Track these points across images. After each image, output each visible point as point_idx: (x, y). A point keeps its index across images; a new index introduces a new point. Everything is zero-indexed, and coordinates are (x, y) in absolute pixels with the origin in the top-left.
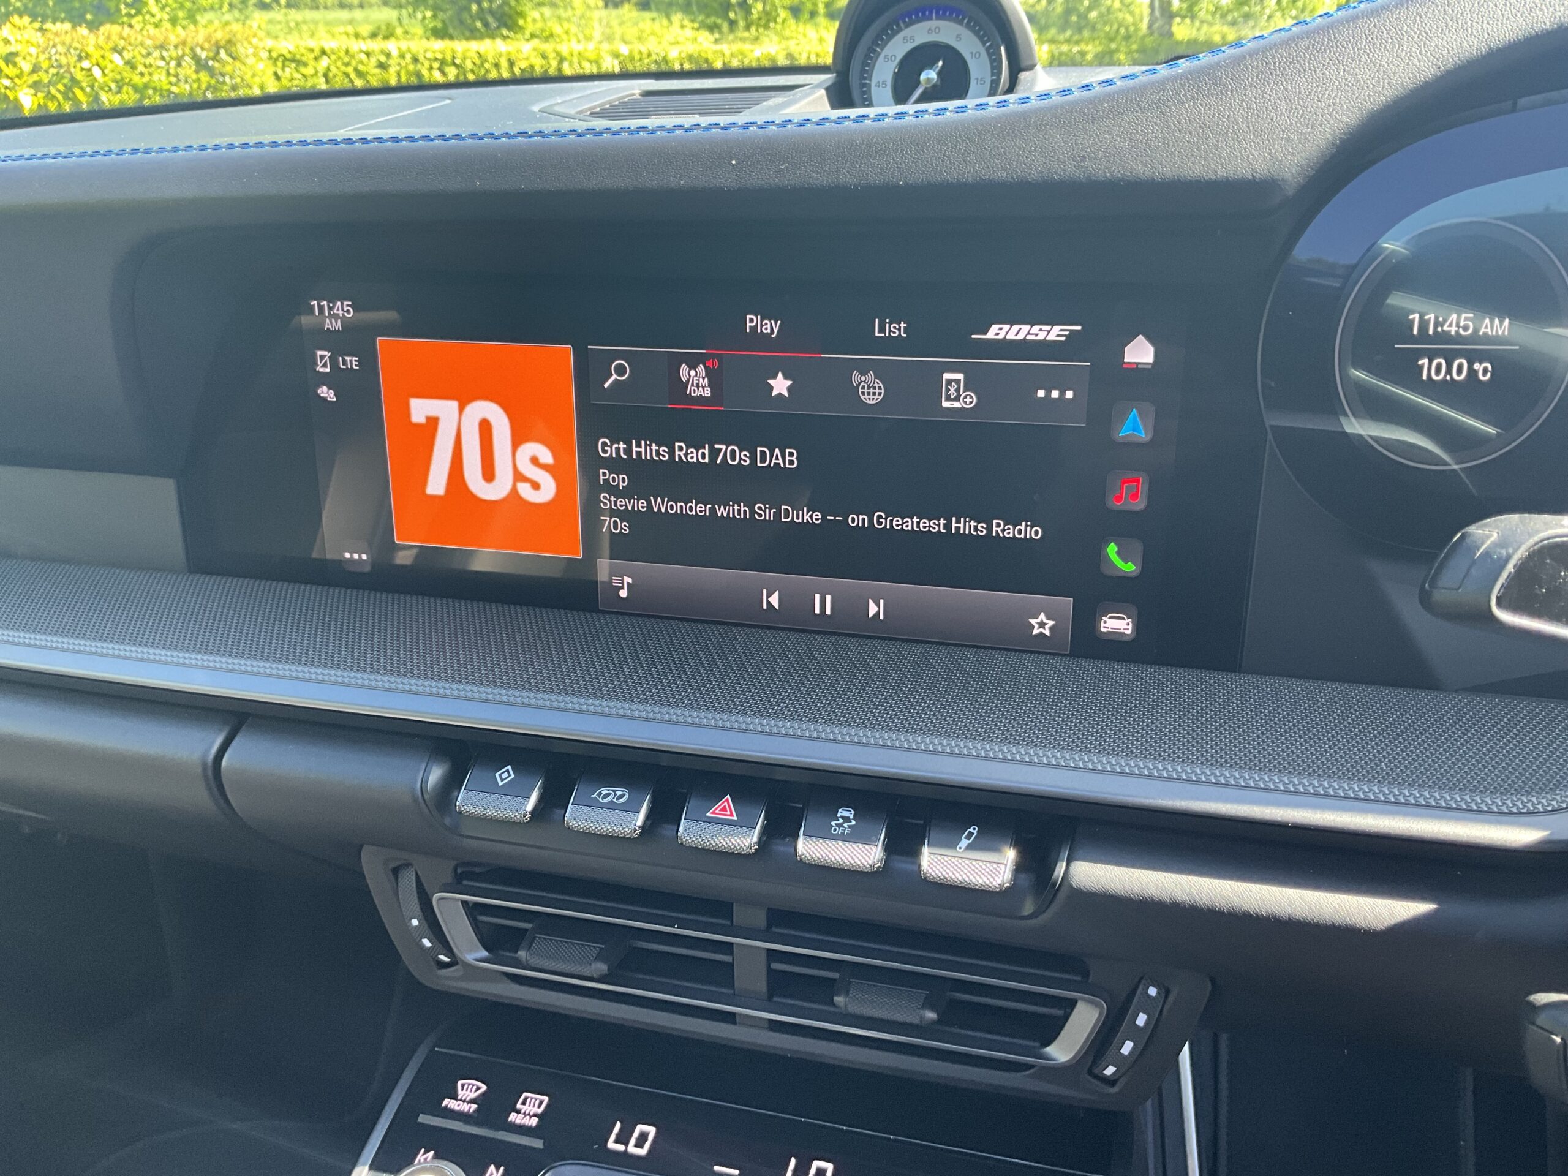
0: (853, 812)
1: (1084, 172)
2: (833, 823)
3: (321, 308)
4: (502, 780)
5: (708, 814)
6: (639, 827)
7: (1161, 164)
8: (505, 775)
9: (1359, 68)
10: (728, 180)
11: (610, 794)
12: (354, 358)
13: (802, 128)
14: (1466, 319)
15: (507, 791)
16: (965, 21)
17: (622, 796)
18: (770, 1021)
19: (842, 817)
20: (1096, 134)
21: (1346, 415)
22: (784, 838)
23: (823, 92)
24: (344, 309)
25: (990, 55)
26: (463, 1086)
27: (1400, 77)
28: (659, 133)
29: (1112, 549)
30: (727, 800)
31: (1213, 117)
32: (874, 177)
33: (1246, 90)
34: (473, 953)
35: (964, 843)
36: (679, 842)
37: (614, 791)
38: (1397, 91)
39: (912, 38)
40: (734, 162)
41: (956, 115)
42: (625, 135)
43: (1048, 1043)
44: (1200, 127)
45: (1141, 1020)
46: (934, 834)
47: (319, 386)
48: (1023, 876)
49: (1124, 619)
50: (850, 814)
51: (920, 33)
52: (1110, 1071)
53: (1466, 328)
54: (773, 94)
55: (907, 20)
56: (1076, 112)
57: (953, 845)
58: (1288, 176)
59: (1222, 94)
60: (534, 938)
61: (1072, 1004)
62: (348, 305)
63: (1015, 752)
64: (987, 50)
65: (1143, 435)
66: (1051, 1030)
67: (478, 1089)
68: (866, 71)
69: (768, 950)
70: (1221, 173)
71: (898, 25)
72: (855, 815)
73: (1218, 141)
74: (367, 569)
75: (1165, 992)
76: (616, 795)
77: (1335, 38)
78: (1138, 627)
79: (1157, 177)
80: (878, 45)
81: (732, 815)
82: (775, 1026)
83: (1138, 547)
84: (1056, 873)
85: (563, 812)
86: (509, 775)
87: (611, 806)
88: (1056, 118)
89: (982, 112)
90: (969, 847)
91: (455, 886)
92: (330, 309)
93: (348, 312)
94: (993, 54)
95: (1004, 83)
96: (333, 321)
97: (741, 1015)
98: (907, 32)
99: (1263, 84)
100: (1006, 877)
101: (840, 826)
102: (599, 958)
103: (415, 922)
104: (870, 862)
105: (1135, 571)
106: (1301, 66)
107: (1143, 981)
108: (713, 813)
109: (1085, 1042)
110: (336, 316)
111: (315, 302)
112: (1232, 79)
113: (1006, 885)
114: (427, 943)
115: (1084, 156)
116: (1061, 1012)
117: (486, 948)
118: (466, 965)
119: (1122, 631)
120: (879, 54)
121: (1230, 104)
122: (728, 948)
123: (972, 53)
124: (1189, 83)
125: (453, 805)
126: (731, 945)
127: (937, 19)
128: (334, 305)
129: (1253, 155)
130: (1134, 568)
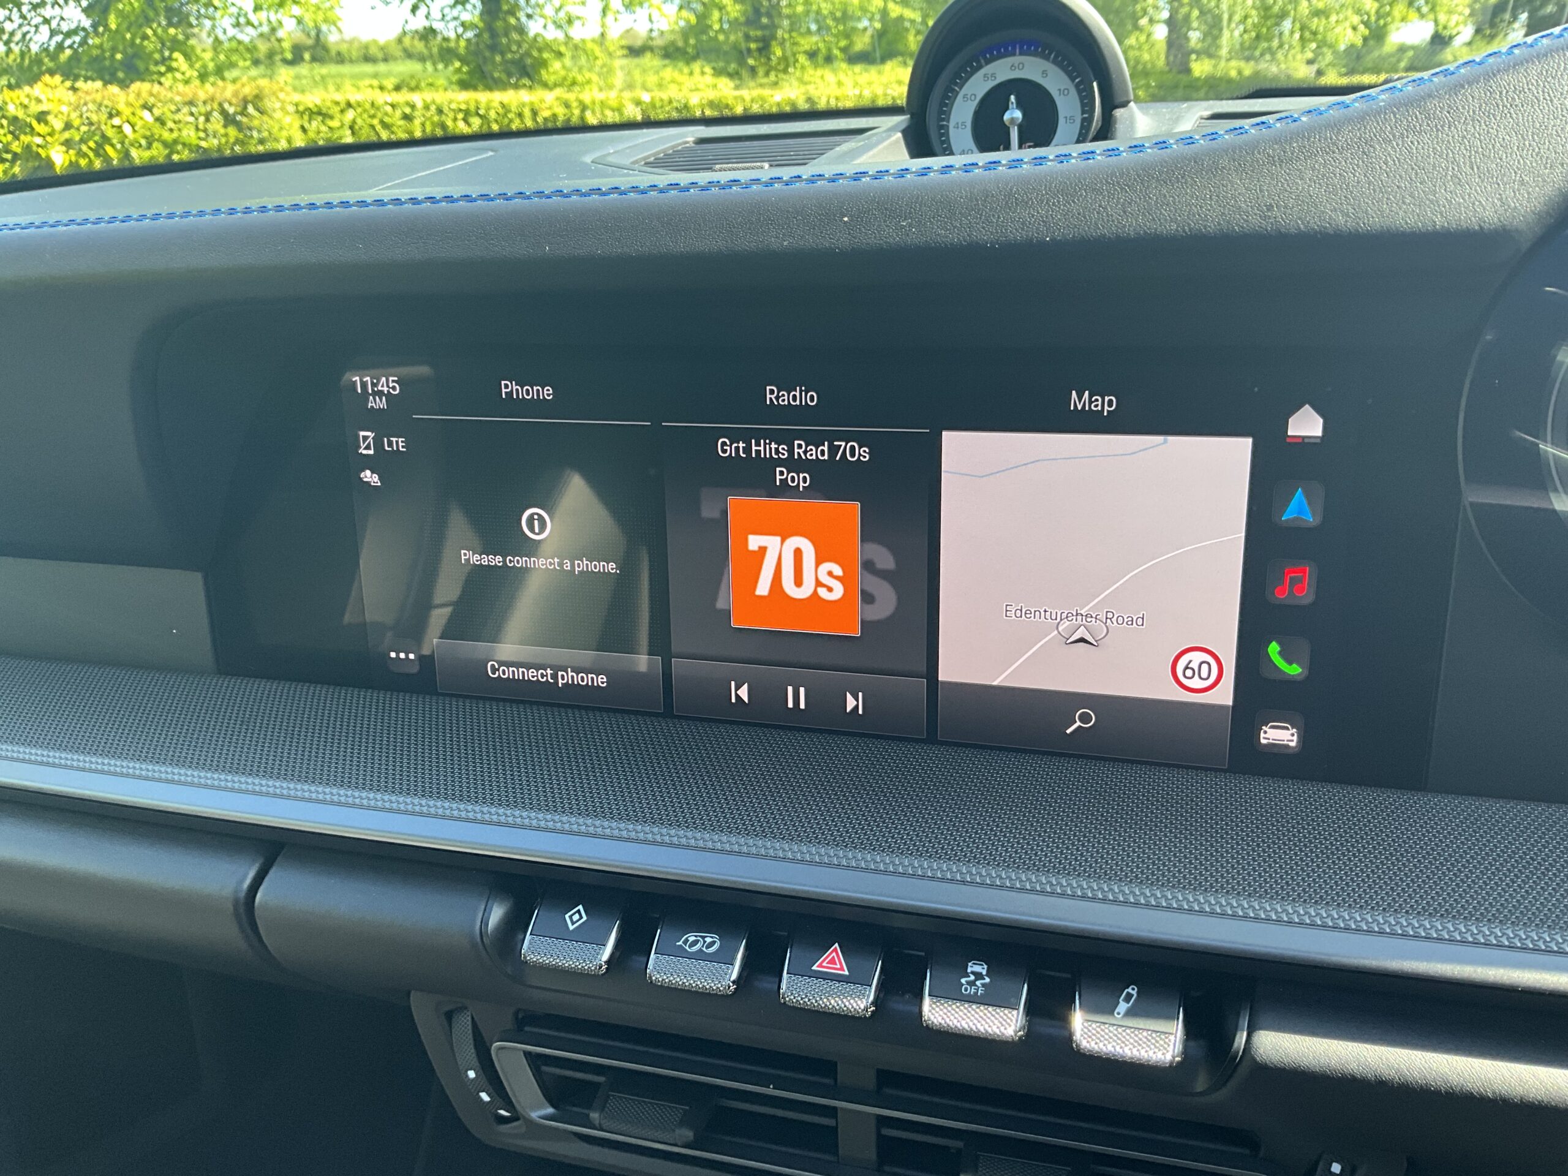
0: (985, 967)
1: (1272, 224)
2: (963, 981)
3: (364, 385)
4: (573, 923)
5: (814, 968)
6: (734, 982)
7: (1366, 212)
8: (576, 918)
10: (838, 239)
11: (698, 941)
12: (400, 440)
15: (578, 936)
16: (1052, 56)
17: (712, 944)
19: (973, 973)
20: (1286, 180)
22: (903, 994)
23: (899, 135)
24: (389, 384)
25: (1079, 92)
28: (754, 187)
29: (1274, 649)
30: (835, 950)
32: (1015, 233)
33: (1468, 125)
34: (540, 1112)
35: (1123, 1007)
36: (782, 1001)
39: (993, 76)
40: (846, 219)
46: (1085, 994)
47: (362, 470)
49: (1287, 728)
50: (982, 969)
51: (1002, 70)
55: (988, 56)
57: (1110, 1011)
58: (1523, 226)
60: (608, 1096)
62: (393, 381)
64: (1077, 86)
65: (1310, 518)
68: (944, 112)
69: (879, 1117)
70: (1439, 222)
71: (978, 62)
72: (988, 971)
74: (415, 669)
75: (1351, 1168)
76: (705, 942)
78: (1303, 739)
79: (1363, 229)
80: (956, 84)
81: (842, 969)
83: (1305, 648)
84: (1236, 1045)
85: (646, 959)
86: (581, 918)
87: (700, 956)
90: (1129, 1013)
91: (517, 1033)
92: (374, 385)
93: (394, 388)
94: (1084, 90)
95: (1097, 121)
96: (377, 398)
98: (987, 69)
99: (1488, 117)
100: (1176, 1052)
101: (972, 984)
102: (682, 1123)
103: (472, 1074)
104: (1011, 1031)
105: (1301, 673)
106: (1534, 95)
107: (1324, 1159)
108: (820, 966)
110: (380, 393)
111: (357, 378)
113: (1178, 1059)
114: (485, 1097)
117: (553, 1106)
118: (530, 1122)
119: (1285, 742)
120: (958, 93)
121: (1448, 141)
122: (832, 1112)
123: (1060, 90)
124: (1395, 116)
125: (518, 954)
126: (835, 1109)
127: (1021, 54)
128: (379, 382)
129: (1480, 202)
130: (1300, 670)
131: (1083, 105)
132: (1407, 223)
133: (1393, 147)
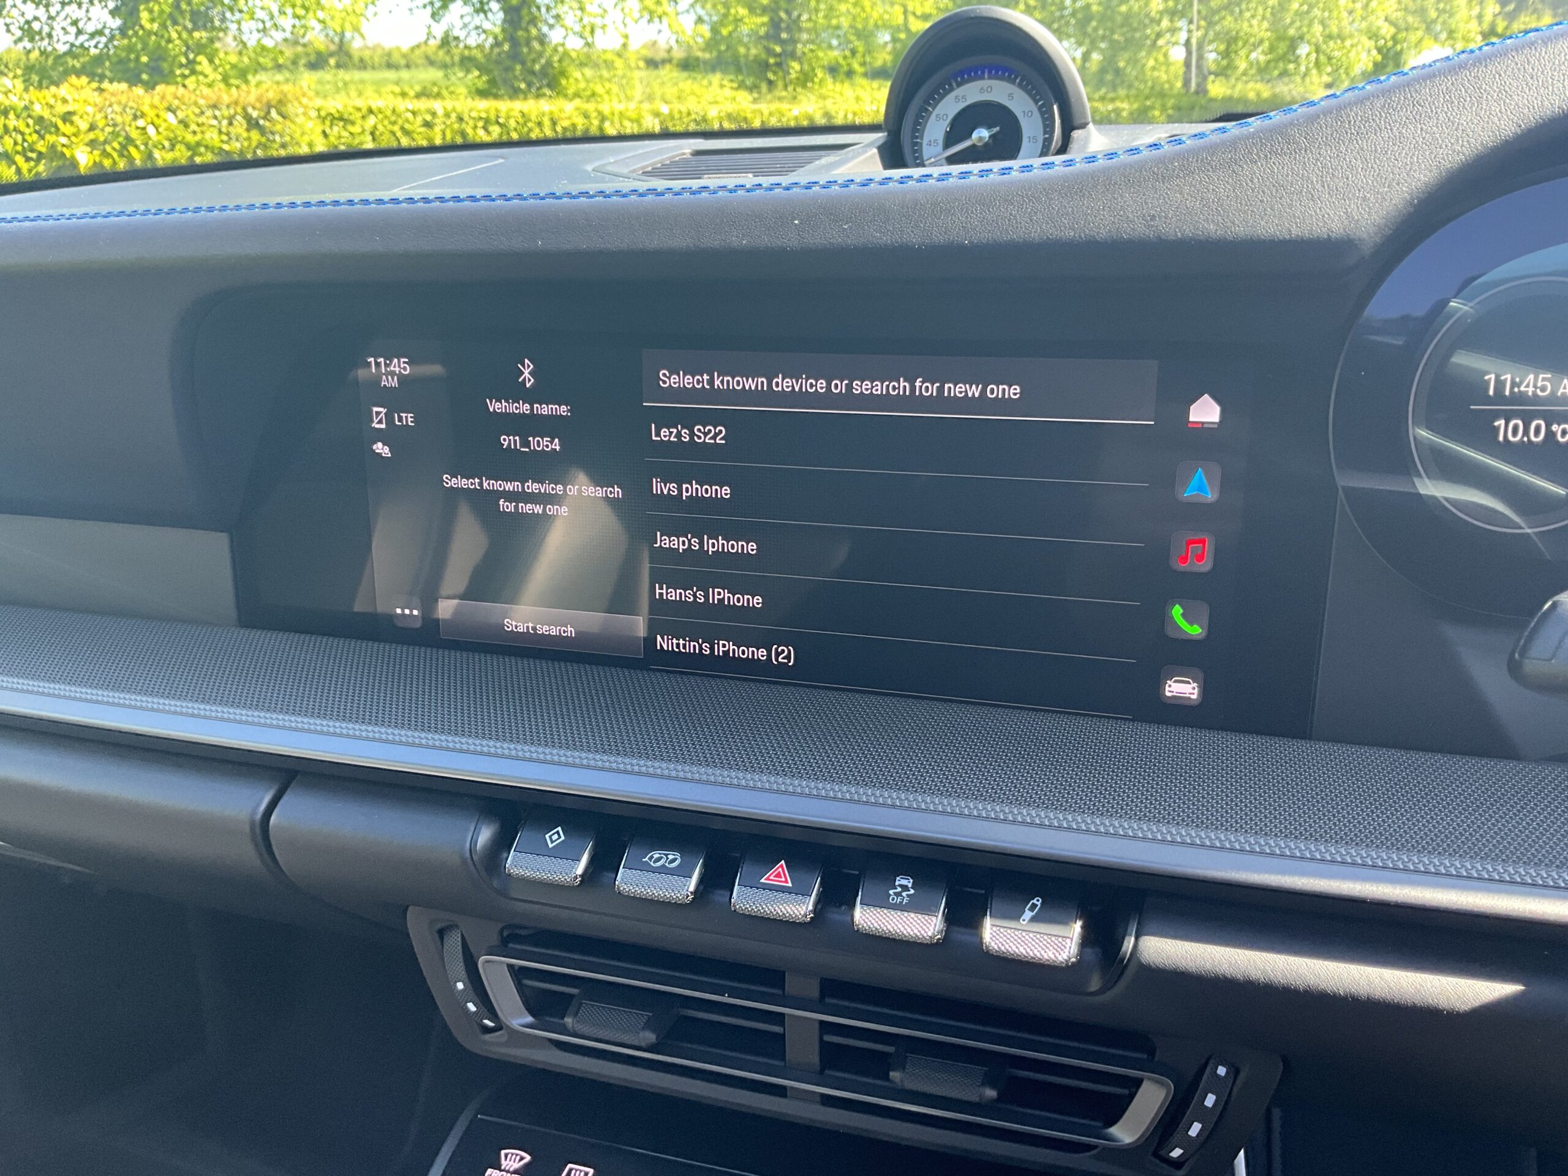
0: (911, 881)
1: (1154, 231)
2: (891, 892)
3: (378, 364)
4: (552, 842)
5: (763, 880)
6: (691, 893)
7: (1233, 223)
8: (555, 837)
9: (1437, 127)
10: (790, 240)
11: (662, 858)
12: (410, 415)
13: (866, 188)
14: (1544, 379)
15: (556, 853)
16: (1018, 81)
17: (674, 860)
18: (823, 1095)
19: (900, 886)
20: (1167, 194)
21: (1420, 476)
22: (840, 906)
23: (875, 151)
24: (400, 366)
25: (1042, 114)
26: (506, 1155)
27: (1480, 136)
28: (720, 193)
29: (1177, 611)
30: (782, 866)
31: (1287, 176)
32: (939, 237)
33: (1321, 149)
34: (519, 1019)
35: (1028, 914)
36: (733, 909)
37: (666, 855)
38: (1477, 150)
39: (964, 97)
40: (796, 222)
41: (1022, 174)
42: (686, 195)
43: (1113, 1122)
44: (1274, 186)
45: (1210, 1100)
46: (996, 904)
47: (375, 443)
48: (1089, 950)
49: (1189, 683)
50: (908, 882)
51: (972, 93)
52: (1177, 1153)
53: (1543, 389)
54: (822, 153)
55: (959, 79)
56: (1146, 171)
57: (1017, 917)
58: (1365, 236)
59: (1296, 153)
60: (581, 1004)
61: (1138, 1083)
62: (404, 362)
63: (1080, 821)
64: (1040, 108)
65: (1210, 496)
66: (1114, 1111)
67: (522, 1159)
68: (918, 129)
69: (822, 1023)
70: (1295, 232)
71: (950, 85)
72: (913, 884)
73: (1291, 201)
74: (418, 625)
75: (1234, 1071)
76: (667, 859)
77: (1412, 97)
78: (1204, 691)
79: (1230, 236)
80: (930, 104)
81: (786, 882)
82: (827, 1100)
83: (1204, 610)
84: (1124, 949)
85: (614, 876)
86: (560, 837)
87: (663, 870)
88: (1125, 177)
89: (1049, 171)
90: (1033, 919)
91: (503, 947)
92: (386, 365)
93: (405, 369)
94: (1045, 112)
95: (1057, 142)
96: (390, 377)
97: (792, 1088)
98: (959, 92)
99: (1338, 143)
100: (1072, 952)
101: (898, 894)
102: (647, 1026)
103: (460, 986)
104: (930, 934)
105: (1201, 633)
106: (1377, 124)
107: (1211, 1062)
108: (768, 879)
109: (1151, 1123)
110: (393, 374)
111: (372, 359)
112: (1305, 138)
113: (1074, 960)
114: (471, 1007)
115: (1154, 216)
116: (1126, 1092)
117: (532, 1014)
118: (512, 1032)
119: (1187, 695)
120: (931, 113)
121: (1304, 163)
122: (779, 1018)
123: (1024, 112)
124: (1261, 142)
125: (503, 867)
126: (782, 1015)
127: (990, 78)
128: (391, 362)
129: (1328, 214)
130: (1200, 630)
131: (1045, 126)
132: (1267, 232)
133: (1258, 167)
